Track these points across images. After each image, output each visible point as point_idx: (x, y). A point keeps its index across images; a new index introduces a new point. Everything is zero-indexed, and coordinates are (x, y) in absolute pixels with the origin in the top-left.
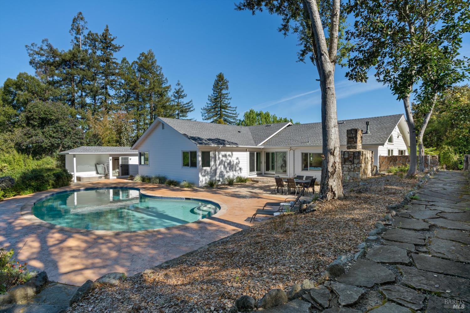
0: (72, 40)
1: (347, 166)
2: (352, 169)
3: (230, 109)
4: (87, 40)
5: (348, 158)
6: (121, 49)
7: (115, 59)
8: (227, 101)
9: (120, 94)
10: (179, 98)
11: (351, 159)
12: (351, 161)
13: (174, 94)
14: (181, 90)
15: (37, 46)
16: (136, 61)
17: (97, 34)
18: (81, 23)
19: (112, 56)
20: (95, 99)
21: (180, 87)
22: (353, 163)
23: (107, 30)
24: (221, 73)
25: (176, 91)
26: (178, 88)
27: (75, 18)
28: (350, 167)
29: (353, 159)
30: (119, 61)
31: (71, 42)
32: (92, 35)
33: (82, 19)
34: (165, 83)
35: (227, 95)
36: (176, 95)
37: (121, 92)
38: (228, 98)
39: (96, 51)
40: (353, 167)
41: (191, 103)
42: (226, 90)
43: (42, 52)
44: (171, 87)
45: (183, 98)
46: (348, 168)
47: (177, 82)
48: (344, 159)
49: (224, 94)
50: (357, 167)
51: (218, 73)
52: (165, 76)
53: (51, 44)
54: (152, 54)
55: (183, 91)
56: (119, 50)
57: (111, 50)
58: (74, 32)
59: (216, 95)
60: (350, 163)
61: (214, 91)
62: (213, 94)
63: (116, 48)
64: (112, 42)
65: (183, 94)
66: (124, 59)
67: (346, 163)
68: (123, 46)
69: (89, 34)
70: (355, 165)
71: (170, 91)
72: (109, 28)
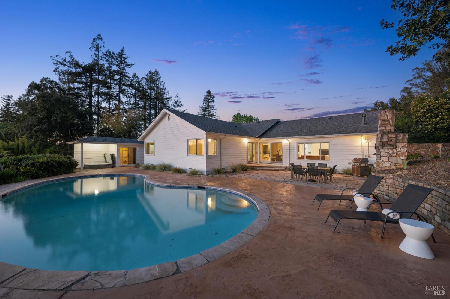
0: (92, 56)
1: (386, 151)
2: (394, 153)
3: (215, 117)
4: (104, 56)
5: (388, 142)
6: (132, 66)
7: (127, 73)
8: (213, 111)
9: (131, 102)
10: (177, 107)
11: (392, 143)
12: (392, 145)
13: (174, 103)
14: (179, 101)
15: (61, 58)
16: (144, 77)
17: (113, 53)
18: (100, 43)
19: (126, 71)
20: (110, 104)
21: (178, 98)
22: (396, 147)
23: (122, 51)
24: (209, 91)
25: (175, 102)
26: (176, 99)
27: (95, 38)
28: (391, 152)
29: (396, 142)
30: (131, 75)
31: (90, 57)
32: (110, 52)
33: (101, 39)
34: (167, 95)
35: (214, 107)
36: (175, 104)
37: (131, 100)
38: (214, 109)
39: (112, 66)
40: (395, 151)
41: (187, 110)
42: (213, 103)
43: (65, 63)
44: (172, 98)
45: (180, 107)
46: (388, 153)
47: (176, 95)
48: (381, 143)
49: (211, 106)
50: (401, 151)
51: (207, 90)
52: (167, 90)
53: (74, 56)
54: (158, 72)
55: (180, 102)
56: (131, 67)
57: (125, 66)
58: (94, 49)
59: (205, 106)
60: (391, 148)
61: (204, 103)
62: (203, 105)
63: (129, 65)
64: (126, 60)
65: (180, 104)
66: (135, 75)
67: (385, 148)
68: (135, 64)
69: (106, 52)
70: (399, 150)
71: (170, 101)
72: (124, 50)
